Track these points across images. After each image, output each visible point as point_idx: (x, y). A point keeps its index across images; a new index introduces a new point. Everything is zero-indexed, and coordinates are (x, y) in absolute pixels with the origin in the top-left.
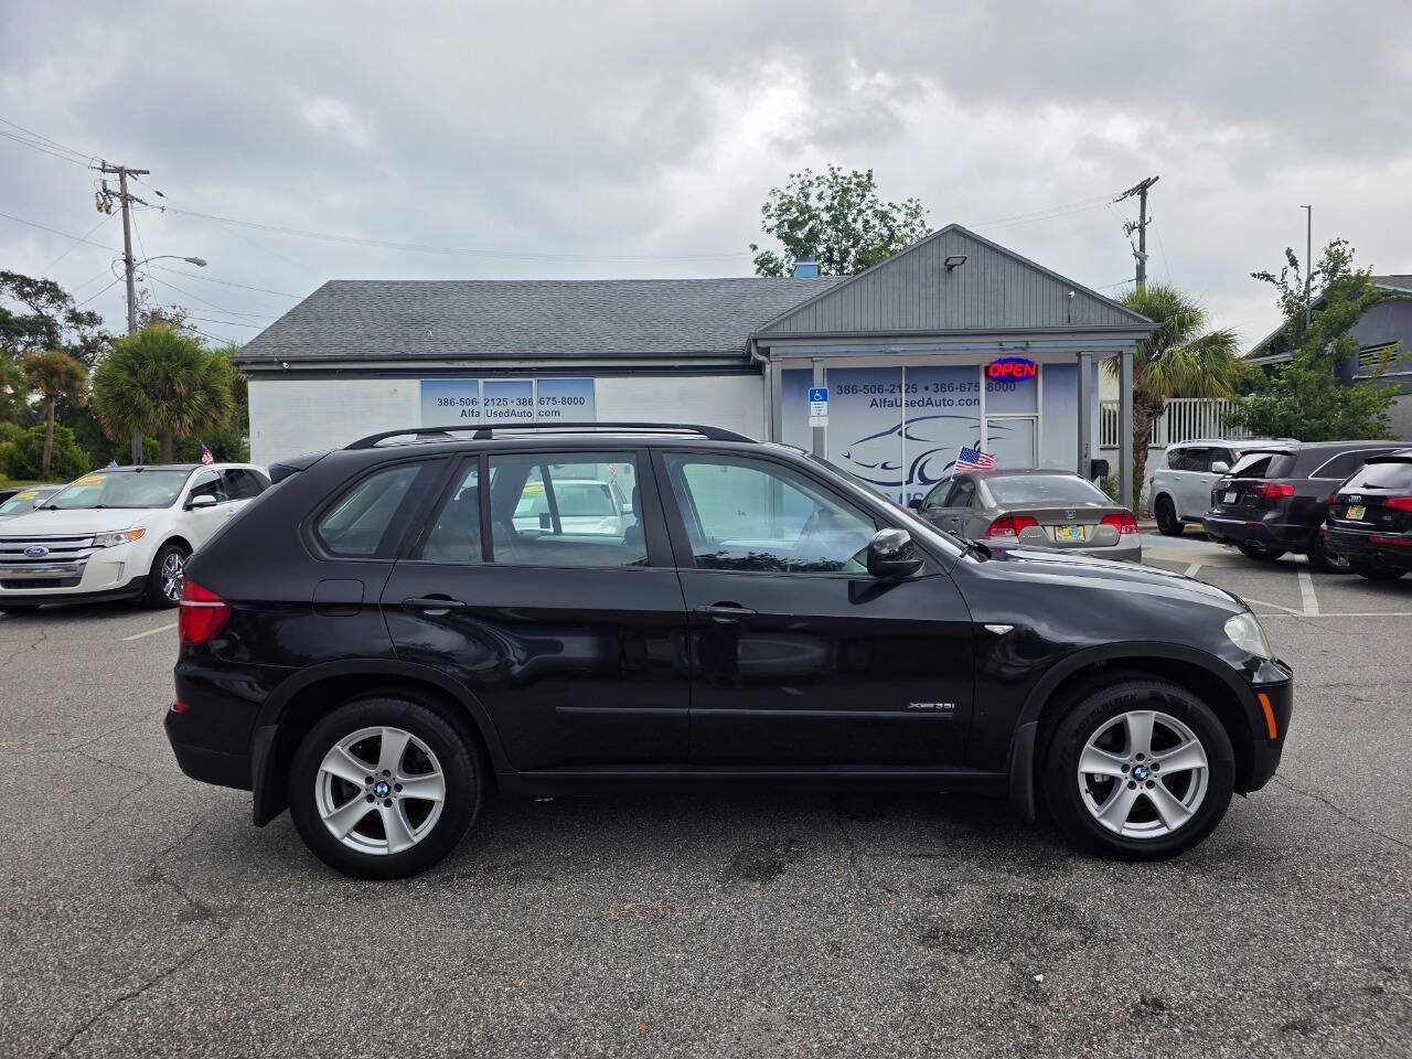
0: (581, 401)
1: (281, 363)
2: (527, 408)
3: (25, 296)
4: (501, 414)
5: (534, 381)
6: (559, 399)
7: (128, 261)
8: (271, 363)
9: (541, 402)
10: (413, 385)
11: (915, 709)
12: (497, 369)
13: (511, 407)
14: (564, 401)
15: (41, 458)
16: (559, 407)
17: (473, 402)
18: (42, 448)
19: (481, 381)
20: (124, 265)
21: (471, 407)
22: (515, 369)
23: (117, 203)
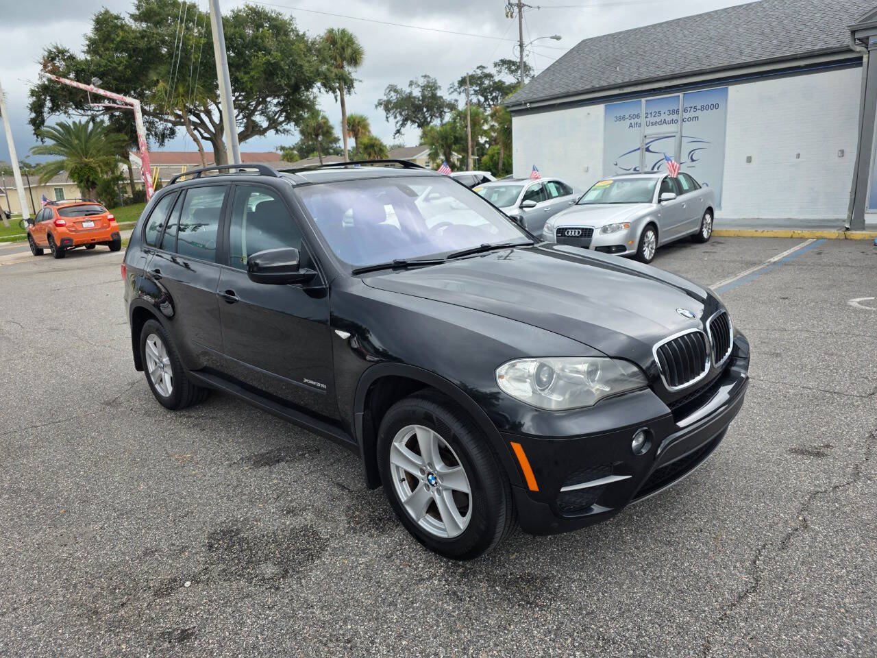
0: (716, 106)
1: (526, 104)
2: (675, 117)
3: (512, 72)
4: (656, 123)
5: (681, 95)
6: (699, 107)
7: (521, 46)
8: (521, 105)
9: (685, 110)
10: (599, 109)
11: (306, 383)
12: (654, 90)
13: (663, 117)
14: (703, 108)
15: (498, 163)
16: (699, 113)
17: (638, 116)
18: (499, 159)
19: (643, 100)
20: (519, 48)
21: (636, 120)
22: (667, 88)
23: (516, 10)
